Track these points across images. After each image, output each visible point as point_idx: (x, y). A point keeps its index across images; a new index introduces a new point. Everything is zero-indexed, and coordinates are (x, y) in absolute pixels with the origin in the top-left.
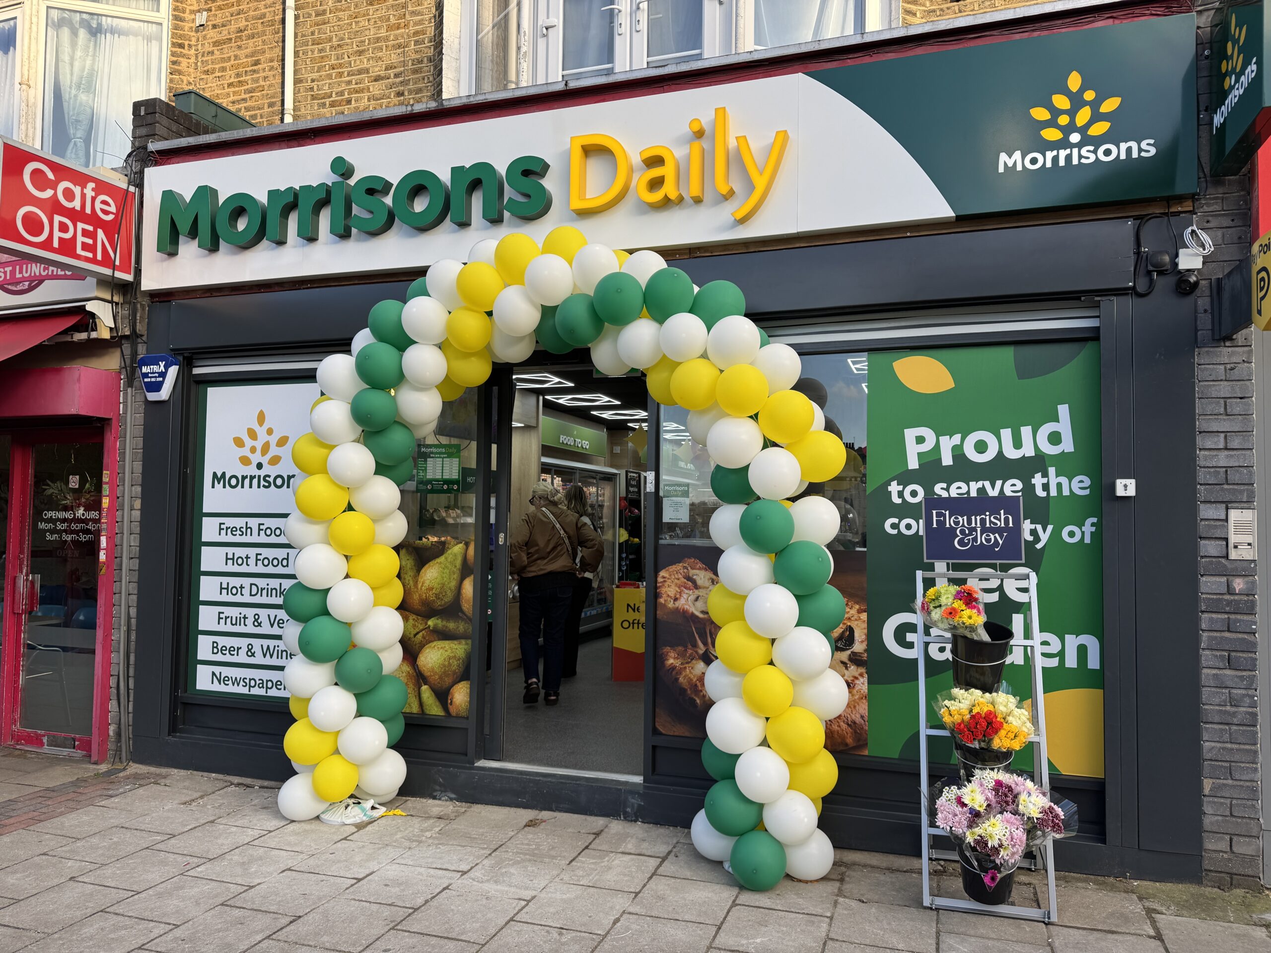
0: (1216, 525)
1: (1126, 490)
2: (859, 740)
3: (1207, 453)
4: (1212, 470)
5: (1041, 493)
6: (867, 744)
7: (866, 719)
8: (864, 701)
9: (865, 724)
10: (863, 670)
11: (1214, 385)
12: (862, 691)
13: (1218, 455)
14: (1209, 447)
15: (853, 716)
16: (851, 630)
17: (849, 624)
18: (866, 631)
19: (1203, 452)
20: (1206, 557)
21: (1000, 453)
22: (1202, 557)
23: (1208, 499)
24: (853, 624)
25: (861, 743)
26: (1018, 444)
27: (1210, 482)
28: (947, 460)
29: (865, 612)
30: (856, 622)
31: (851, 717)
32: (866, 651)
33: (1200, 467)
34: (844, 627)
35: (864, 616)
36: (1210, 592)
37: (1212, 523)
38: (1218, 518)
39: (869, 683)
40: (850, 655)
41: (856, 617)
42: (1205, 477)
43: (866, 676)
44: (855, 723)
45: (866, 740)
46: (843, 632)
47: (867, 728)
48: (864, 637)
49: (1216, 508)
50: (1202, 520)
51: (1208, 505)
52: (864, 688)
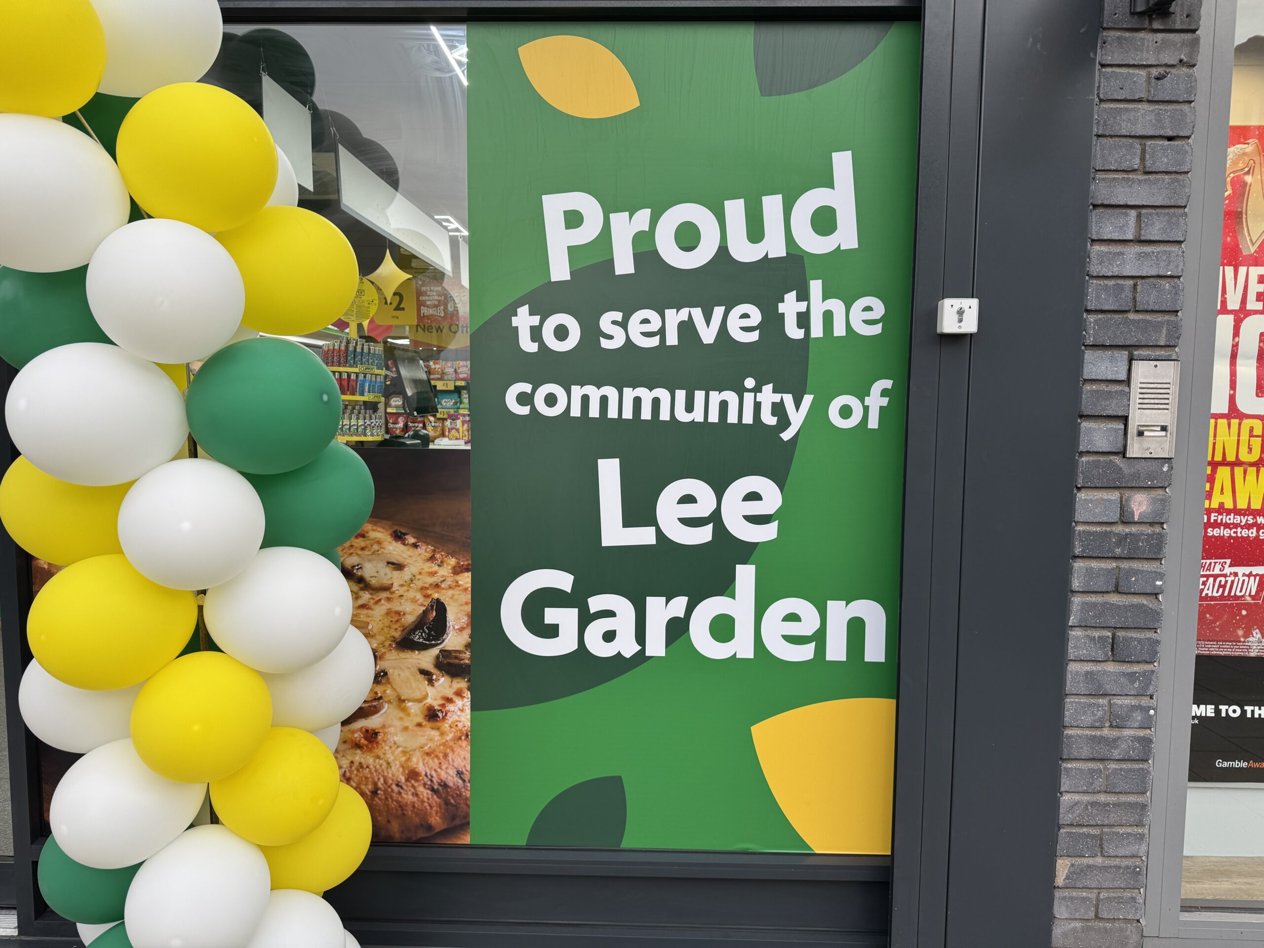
0: (1110, 392)
1: (960, 321)
2: (453, 818)
3: (1104, 248)
4: (1112, 283)
5: (794, 332)
6: (468, 823)
7: (467, 777)
8: (464, 743)
9: (465, 787)
10: (461, 684)
11: (1126, 109)
12: (460, 725)
13: (1122, 254)
14: (1109, 237)
15: (443, 774)
16: (440, 608)
17: (436, 596)
18: (468, 608)
19: (1097, 248)
20: (1088, 452)
21: (723, 250)
22: (1081, 454)
23: (1100, 342)
24: (444, 596)
25: (457, 822)
26: (756, 233)
27: (1106, 308)
28: (624, 264)
29: (467, 570)
30: (450, 592)
31: (438, 775)
32: (468, 646)
33: (1092, 277)
34: (427, 602)
35: (466, 579)
36: (1091, 519)
37: (1103, 387)
38: (1113, 377)
39: (473, 708)
40: (438, 657)
41: (449, 582)
42: (1098, 297)
43: (468, 694)
44: (445, 785)
45: (467, 816)
46: (425, 613)
47: (468, 794)
48: (465, 620)
49: (1112, 359)
50: (1085, 380)
51: (1099, 353)
52: (463, 719)
